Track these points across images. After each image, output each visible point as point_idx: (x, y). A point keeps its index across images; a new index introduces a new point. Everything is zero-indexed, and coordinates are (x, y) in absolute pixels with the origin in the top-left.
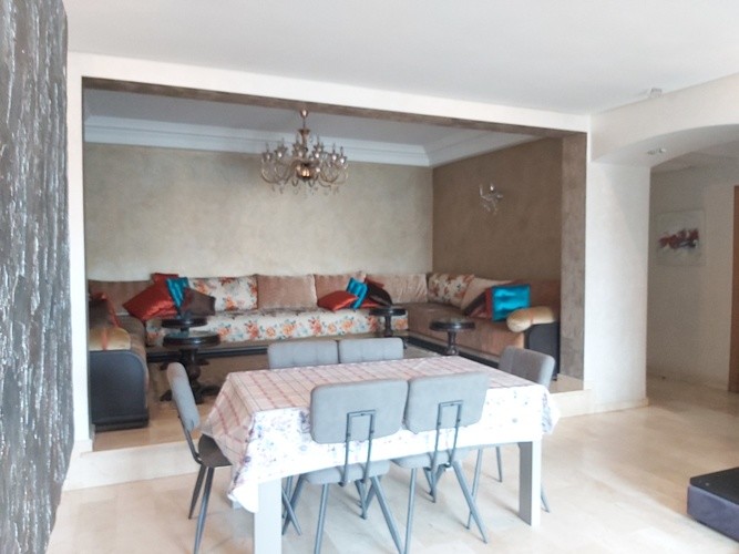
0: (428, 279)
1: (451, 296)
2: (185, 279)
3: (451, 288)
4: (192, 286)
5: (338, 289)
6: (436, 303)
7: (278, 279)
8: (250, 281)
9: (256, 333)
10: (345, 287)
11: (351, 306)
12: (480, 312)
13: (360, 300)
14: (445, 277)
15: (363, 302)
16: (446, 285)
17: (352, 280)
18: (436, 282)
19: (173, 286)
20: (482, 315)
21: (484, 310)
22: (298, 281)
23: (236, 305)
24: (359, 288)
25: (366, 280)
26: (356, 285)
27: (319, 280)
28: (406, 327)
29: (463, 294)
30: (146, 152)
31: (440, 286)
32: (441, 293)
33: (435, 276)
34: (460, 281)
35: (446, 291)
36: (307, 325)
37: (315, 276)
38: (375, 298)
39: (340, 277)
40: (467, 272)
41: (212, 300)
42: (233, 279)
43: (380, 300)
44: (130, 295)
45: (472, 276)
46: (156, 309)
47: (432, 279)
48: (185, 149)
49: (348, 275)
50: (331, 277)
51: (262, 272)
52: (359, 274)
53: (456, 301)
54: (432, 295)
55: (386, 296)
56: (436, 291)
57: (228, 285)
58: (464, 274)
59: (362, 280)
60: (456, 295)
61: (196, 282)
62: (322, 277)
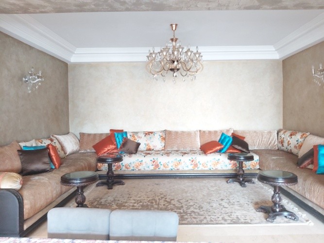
0: (278, 134)
1: (292, 147)
2: (126, 133)
3: (292, 141)
4: (129, 137)
5: (213, 140)
6: (283, 151)
7: (177, 133)
8: (161, 134)
9: (157, 166)
10: (218, 139)
11: (220, 151)
12: (309, 164)
13: (227, 147)
14: (288, 133)
15: (228, 149)
16: (289, 139)
17: (223, 134)
18: (283, 136)
19: (118, 136)
20: (310, 167)
21: (312, 163)
22: (189, 134)
23: (152, 148)
24: (227, 140)
25: (233, 134)
26: (225, 138)
27: (202, 133)
28: (258, 167)
29: (300, 146)
30: (108, 65)
31: (285, 139)
32: (285, 144)
33: (282, 132)
34: (298, 136)
35: (289, 144)
36: (189, 163)
37: (200, 131)
38: (236, 146)
39: (216, 132)
40: (304, 130)
41: (138, 145)
42: (152, 133)
43: (240, 148)
44: (97, 141)
45: (308, 134)
46: (106, 149)
47: (281, 134)
48: (128, 62)
49: (221, 131)
50: (210, 132)
51: (169, 129)
52: (228, 131)
53: (295, 151)
54: (280, 145)
55: (245, 145)
56: (282, 142)
57: (148, 136)
58: (302, 132)
59: (230, 134)
60: (295, 147)
61: (131, 134)
62: (204, 132)
